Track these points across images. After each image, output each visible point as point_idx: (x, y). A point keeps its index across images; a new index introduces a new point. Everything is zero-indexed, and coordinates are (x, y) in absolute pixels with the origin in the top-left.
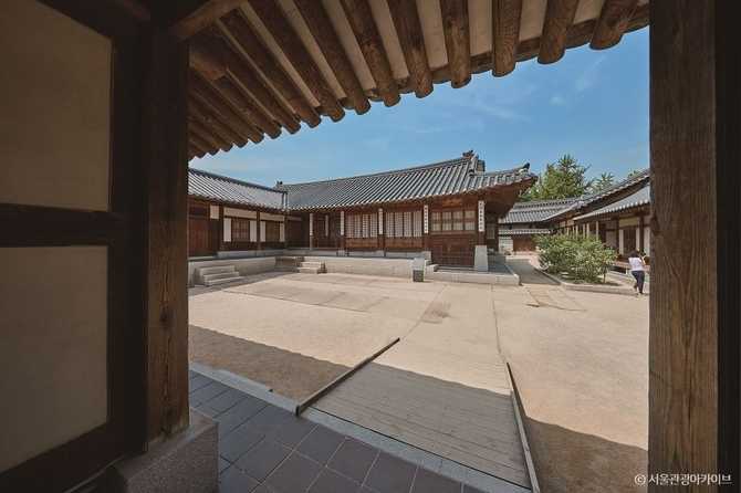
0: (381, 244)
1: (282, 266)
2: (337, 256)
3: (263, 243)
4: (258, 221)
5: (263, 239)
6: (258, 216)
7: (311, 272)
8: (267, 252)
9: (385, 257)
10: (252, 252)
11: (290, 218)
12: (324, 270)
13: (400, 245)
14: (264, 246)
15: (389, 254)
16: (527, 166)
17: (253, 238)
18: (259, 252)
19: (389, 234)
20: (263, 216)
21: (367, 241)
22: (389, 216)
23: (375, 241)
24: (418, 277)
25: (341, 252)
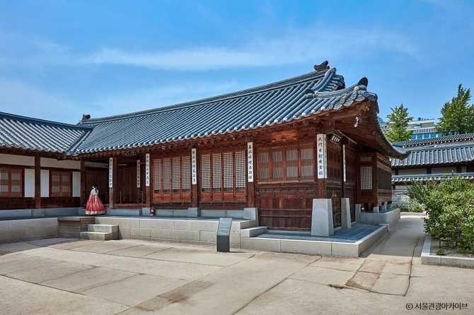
0: (195, 197)
1: (65, 230)
2: (141, 215)
3: (44, 199)
4: (38, 169)
5: (45, 193)
6: (37, 161)
7: (98, 238)
8: (50, 211)
9: (199, 216)
10: (28, 212)
11: (87, 164)
12: (117, 235)
13: (220, 200)
14: (46, 202)
15: (205, 212)
16: (364, 81)
17: (30, 192)
18: (38, 211)
19: (206, 185)
20: (44, 162)
21: (177, 195)
22: (206, 158)
23: (188, 194)
24: (223, 245)
25: (146, 210)
